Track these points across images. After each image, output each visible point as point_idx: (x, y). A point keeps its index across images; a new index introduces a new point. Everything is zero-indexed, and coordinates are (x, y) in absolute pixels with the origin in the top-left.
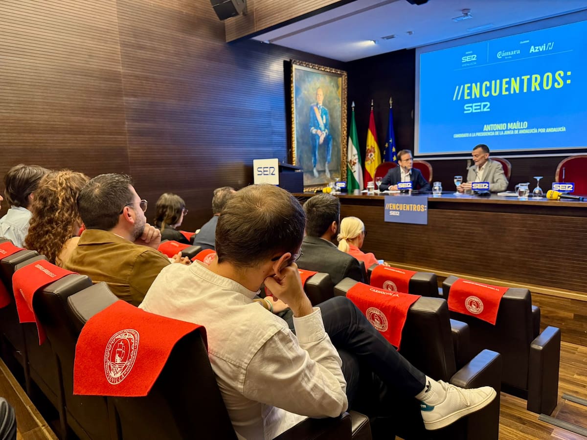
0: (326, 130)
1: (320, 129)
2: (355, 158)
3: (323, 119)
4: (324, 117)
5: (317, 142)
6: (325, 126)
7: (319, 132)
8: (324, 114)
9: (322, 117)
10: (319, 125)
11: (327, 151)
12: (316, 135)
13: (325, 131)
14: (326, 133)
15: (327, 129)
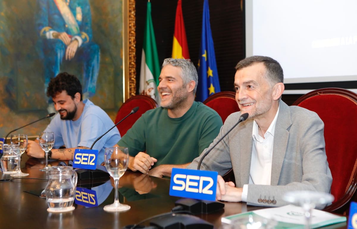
0: (85, 35)
1: (68, 31)
2: (148, 87)
3: (74, 14)
4: (79, 10)
5: (60, 55)
6: (82, 27)
7: (64, 37)
8: (79, 4)
9: (73, 10)
10: (64, 24)
11: (88, 72)
12: (56, 41)
13: (80, 35)
14: (84, 40)
15: (87, 32)
